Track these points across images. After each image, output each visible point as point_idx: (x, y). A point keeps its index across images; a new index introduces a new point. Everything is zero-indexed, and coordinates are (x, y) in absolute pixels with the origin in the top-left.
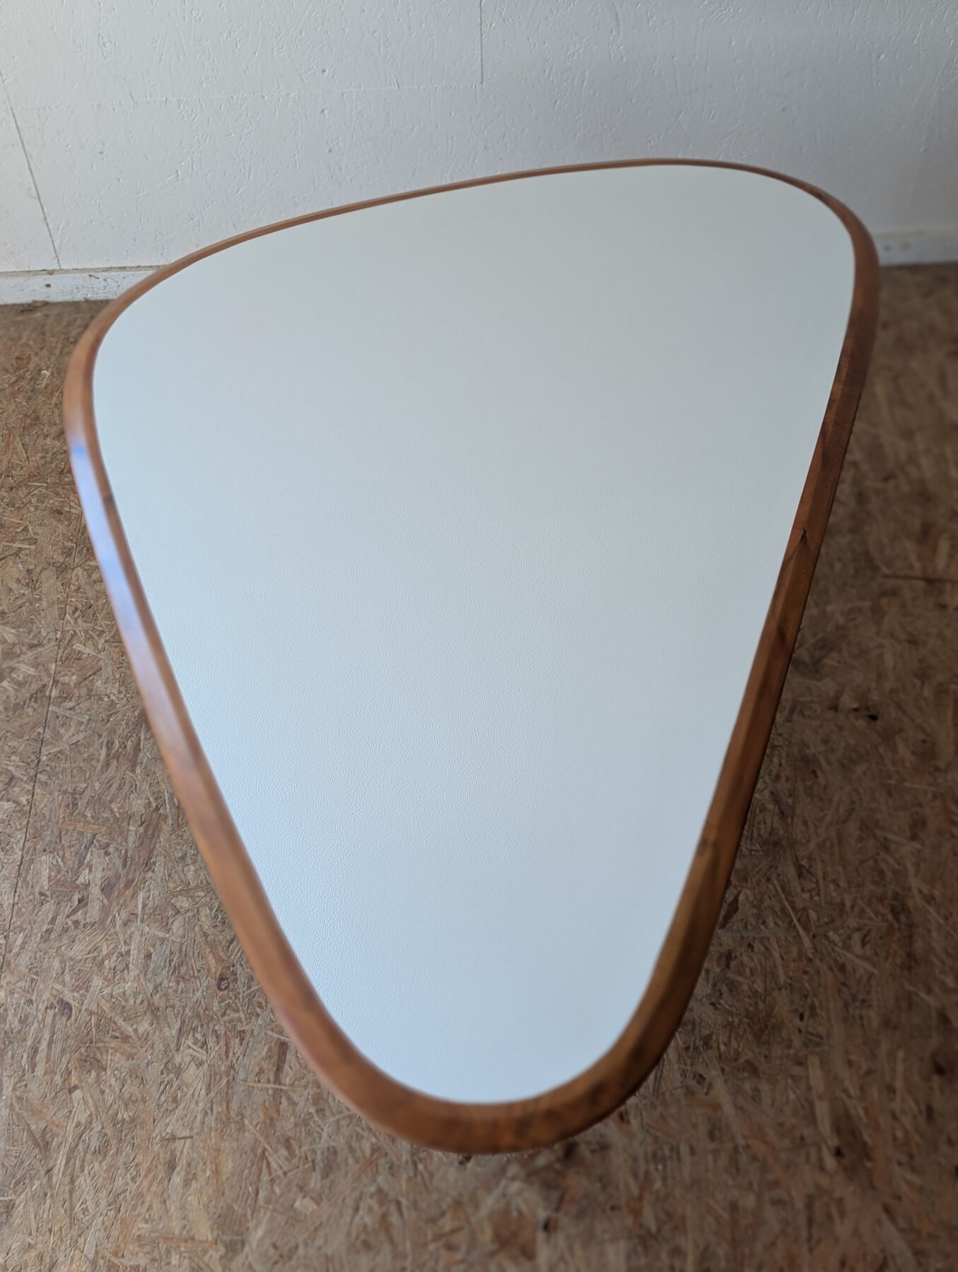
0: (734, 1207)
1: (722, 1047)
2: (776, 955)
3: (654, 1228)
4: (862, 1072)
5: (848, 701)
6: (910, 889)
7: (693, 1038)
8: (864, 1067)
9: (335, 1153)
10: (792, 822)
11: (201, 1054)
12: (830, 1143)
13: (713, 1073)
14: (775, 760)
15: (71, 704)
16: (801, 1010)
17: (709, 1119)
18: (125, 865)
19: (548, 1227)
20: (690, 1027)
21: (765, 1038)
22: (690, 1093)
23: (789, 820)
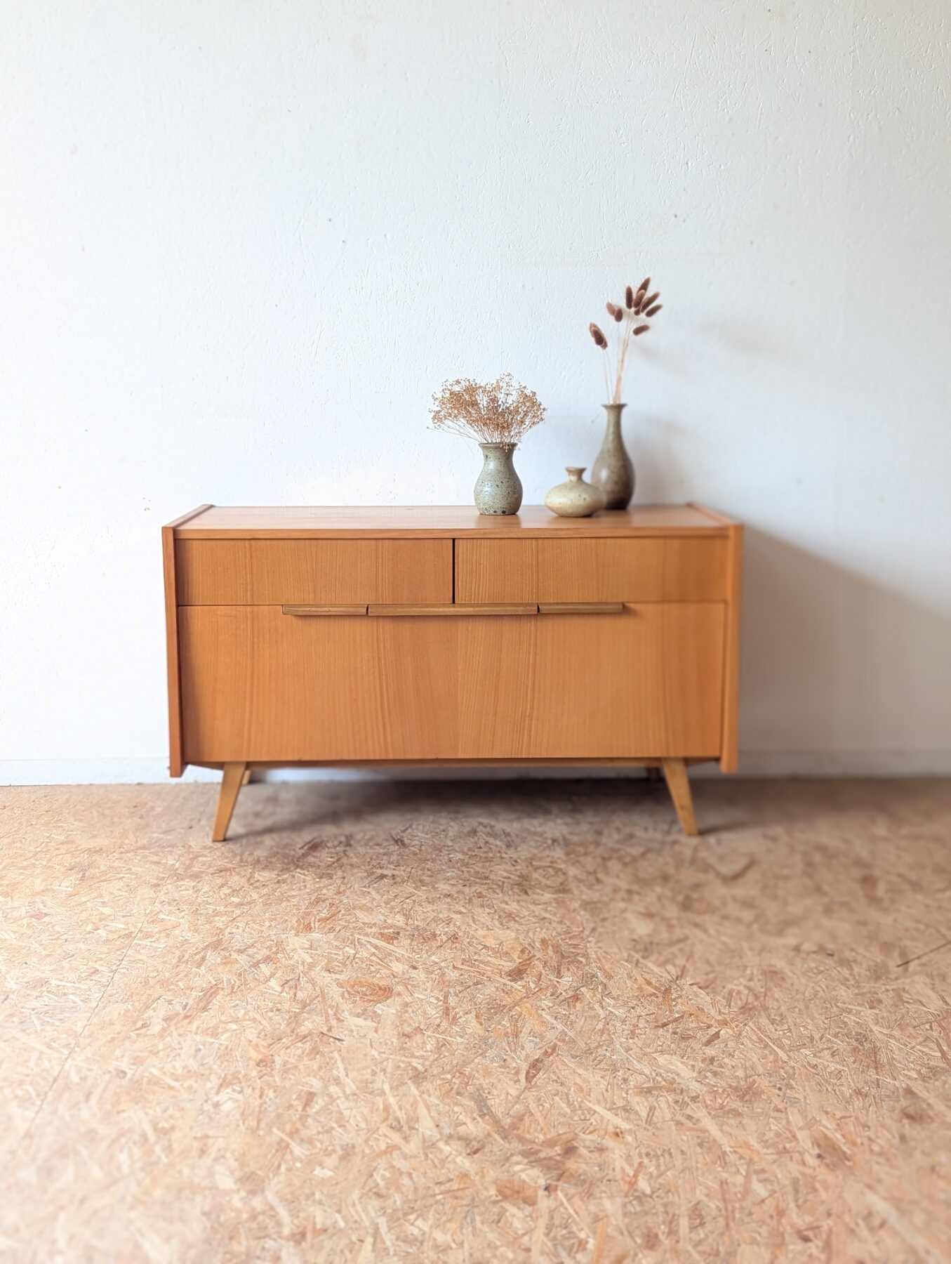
0: (723, 1183)
1: (709, 1102)
2: (755, 1059)
3: (648, 1191)
4: (838, 1117)
5: (807, 946)
6: (871, 1031)
7: (681, 1097)
8: (839, 1115)
9: (353, 1147)
10: (765, 999)
11: (240, 1097)
12: (811, 1151)
13: (700, 1113)
14: (748, 972)
15: (154, 939)
16: (778, 1086)
17: (698, 1137)
18: (184, 1008)
19: (547, 1188)
20: (679, 1091)
21: (746, 1099)
22: (679, 1124)
23: (762, 998)
